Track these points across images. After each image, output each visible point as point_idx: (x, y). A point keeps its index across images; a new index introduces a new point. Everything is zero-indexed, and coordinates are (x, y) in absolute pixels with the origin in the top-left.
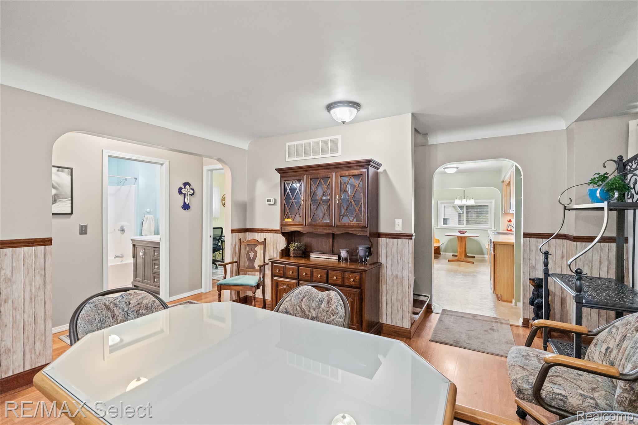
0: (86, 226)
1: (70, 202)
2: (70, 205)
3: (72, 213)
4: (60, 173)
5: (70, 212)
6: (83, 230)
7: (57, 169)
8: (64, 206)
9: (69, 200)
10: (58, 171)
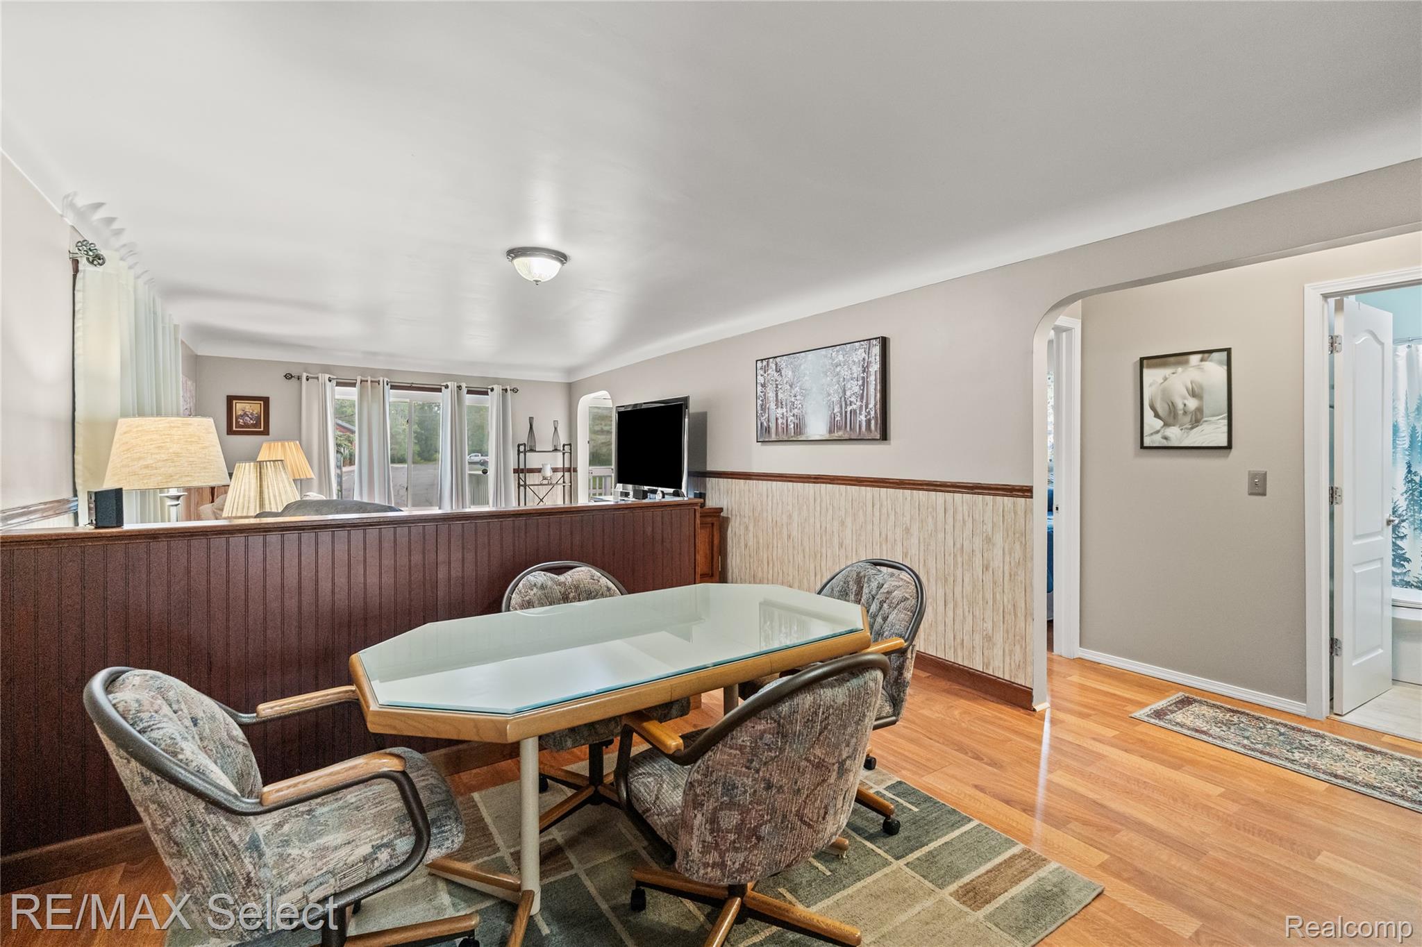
0: (1264, 476)
1: (1226, 422)
2: (1225, 429)
3: (1229, 446)
4: (1206, 364)
5: (1225, 444)
6: (1258, 486)
7: (1199, 356)
8: (1213, 433)
9: (1223, 419)
10: (1202, 360)
